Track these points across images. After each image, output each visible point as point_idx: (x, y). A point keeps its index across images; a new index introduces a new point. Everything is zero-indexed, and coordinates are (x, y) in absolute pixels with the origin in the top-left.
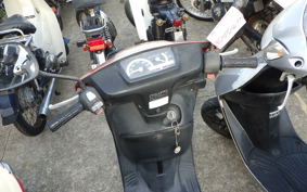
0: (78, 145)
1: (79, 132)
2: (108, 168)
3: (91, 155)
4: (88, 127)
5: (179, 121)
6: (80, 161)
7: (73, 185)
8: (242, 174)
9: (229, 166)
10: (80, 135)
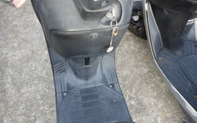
0: (13, 31)
1: (13, 20)
2: (40, 53)
3: (25, 40)
4: (22, 16)
5: (119, 20)
6: (15, 45)
7: (9, 64)
8: (145, 65)
9: (136, 57)
10: (15, 23)
